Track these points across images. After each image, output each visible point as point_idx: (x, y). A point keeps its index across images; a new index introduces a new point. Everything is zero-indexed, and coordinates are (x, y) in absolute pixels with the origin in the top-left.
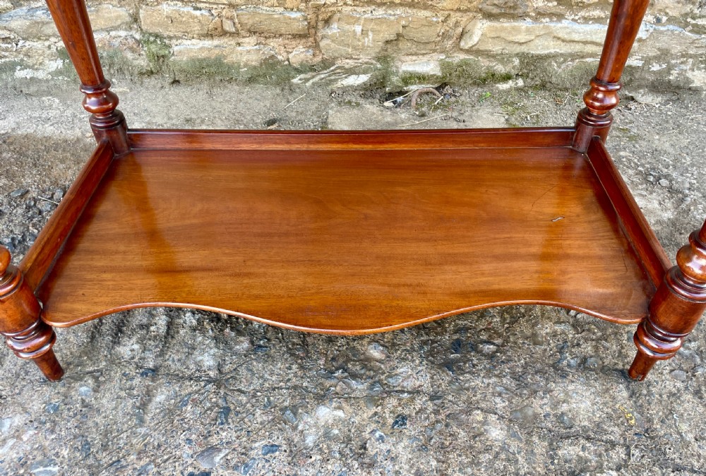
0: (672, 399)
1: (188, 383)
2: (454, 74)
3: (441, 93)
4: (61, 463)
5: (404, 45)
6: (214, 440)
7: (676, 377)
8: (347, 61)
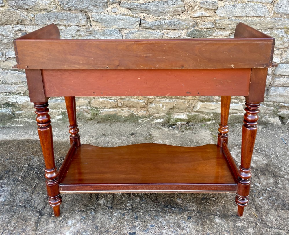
0: (268, 211)
1: (123, 210)
2: (192, 119)
3: (188, 125)
4: (90, 232)
5: (175, 110)
6: (135, 224)
7: (269, 205)
8: (157, 114)
